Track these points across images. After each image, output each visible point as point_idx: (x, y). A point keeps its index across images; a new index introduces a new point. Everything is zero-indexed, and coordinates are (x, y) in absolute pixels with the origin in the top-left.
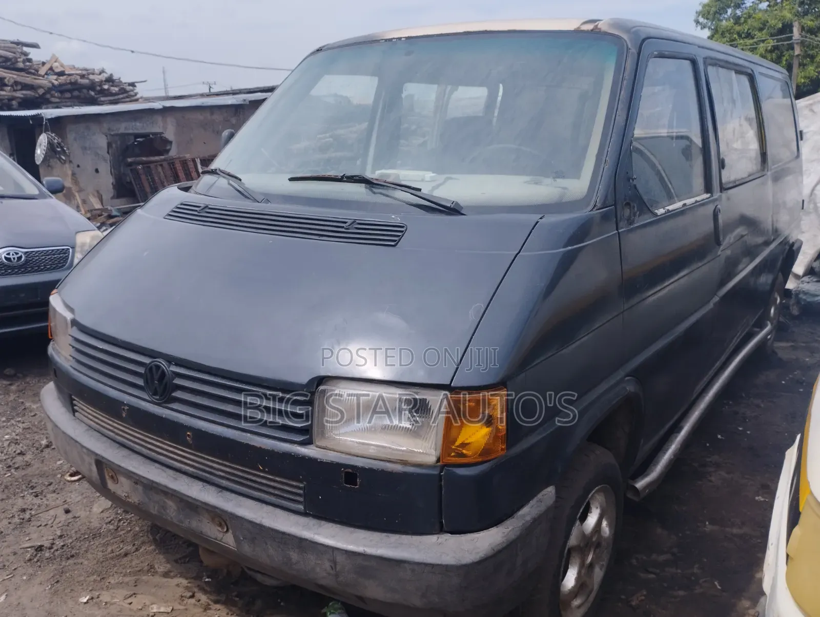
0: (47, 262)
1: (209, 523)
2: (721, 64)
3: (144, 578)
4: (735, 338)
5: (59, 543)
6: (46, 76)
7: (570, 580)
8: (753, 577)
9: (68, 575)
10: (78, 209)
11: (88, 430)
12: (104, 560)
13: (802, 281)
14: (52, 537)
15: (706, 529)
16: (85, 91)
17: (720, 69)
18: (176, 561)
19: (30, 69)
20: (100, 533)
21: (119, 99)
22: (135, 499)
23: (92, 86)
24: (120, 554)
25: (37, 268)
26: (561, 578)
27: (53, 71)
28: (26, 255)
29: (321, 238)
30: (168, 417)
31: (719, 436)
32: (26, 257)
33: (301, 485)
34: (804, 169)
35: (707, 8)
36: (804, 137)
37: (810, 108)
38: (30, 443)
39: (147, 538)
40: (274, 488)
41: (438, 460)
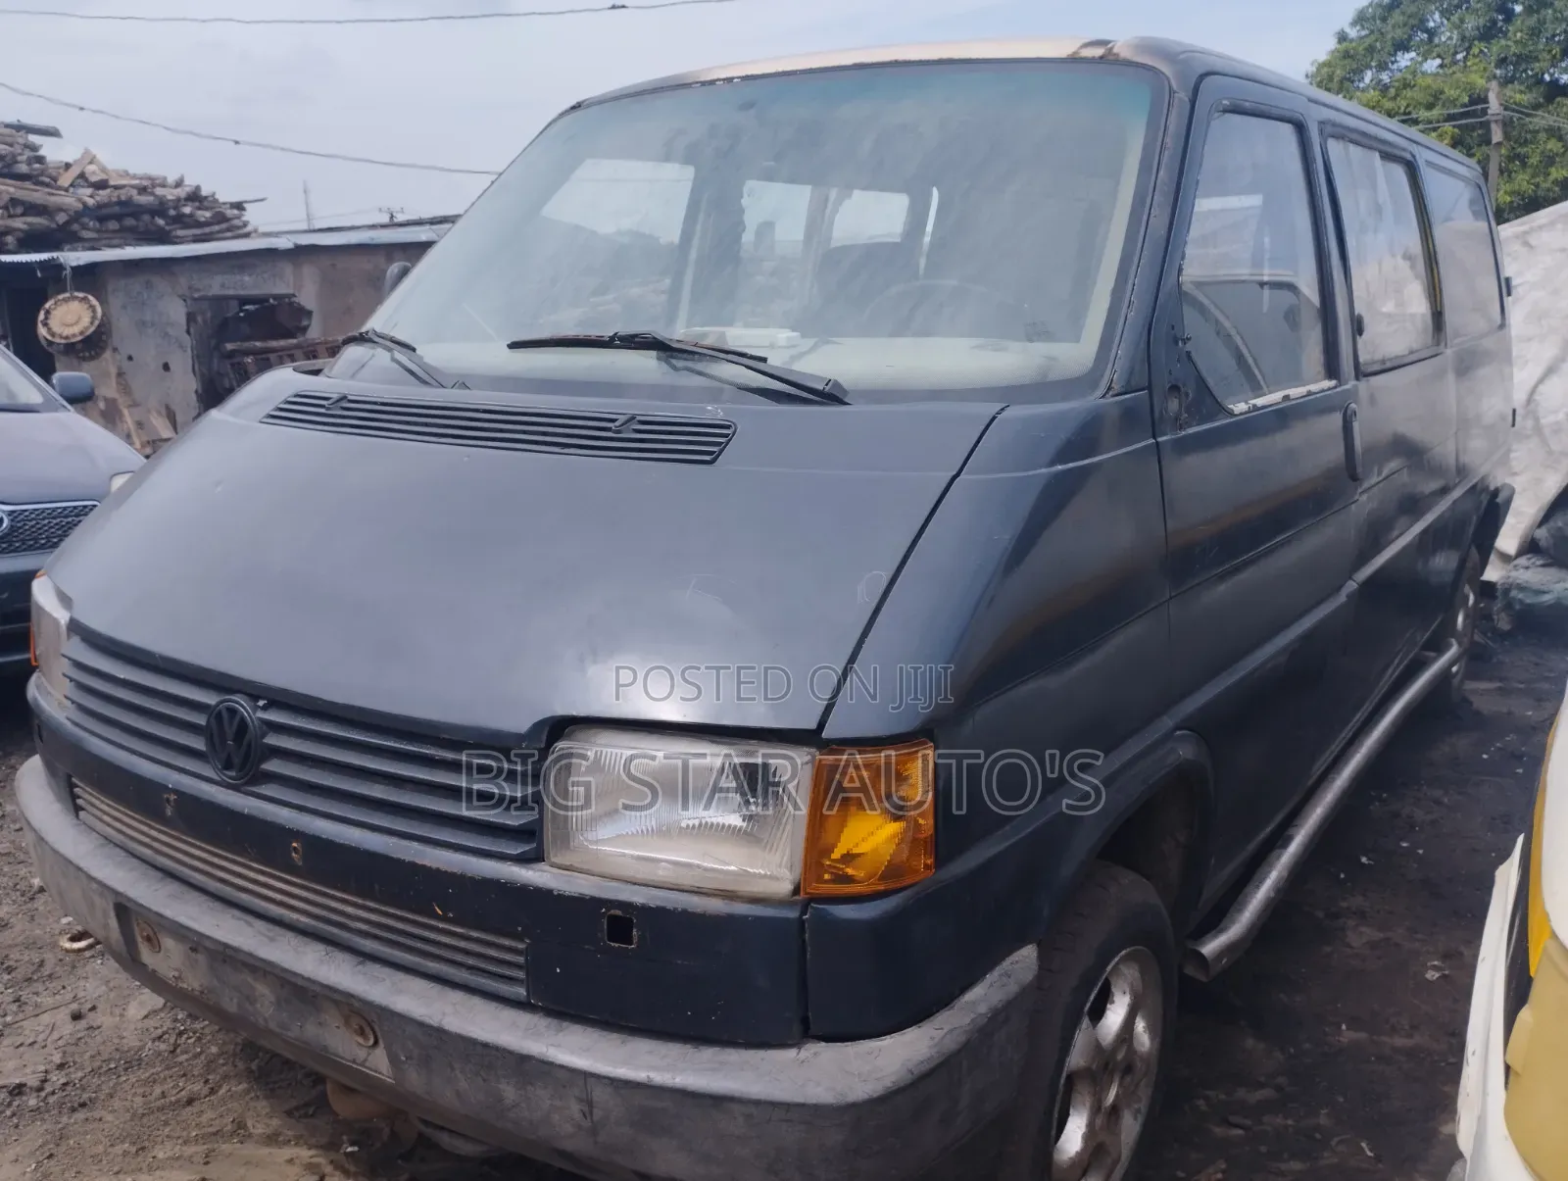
0: (53, 530)
1: (338, 1027)
2: (1354, 136)
3: (224, 1146)
4: (1390, 671)
5: (57, 1079)
6: (71, 190)
7: (1073, 1138)
8: (1435, 1132)
9: (72, 1142)
10: (128, 438)
11: (102, 845)
12: (145, 1111)
13: (1515, 566)
14: (43, 1068)
15: (1341, 1039)
16: (146, 218)
17: (1352, 147)
18: (289, 1113)
19: (40, 174)
20: (140, 1059)
21: (211, 233)
22: (193, 982)
23: (160, 209)
24: (178, 1101)
25: (32, 542)
26: (1054, 1132)
27: (86, 180)
28: (11, 518)
29: (566, 451)
30: (255, 813)
31: (1364, 860)
32: (12, 520)
33: (521, 946)
34: (1515, 353)
35: (1326, 69)
36: (1514, 292)
37: (1524, 239)
38: (10, 884)
39: (233, 1068)
40: (467, 952)
41: (796, 891)
